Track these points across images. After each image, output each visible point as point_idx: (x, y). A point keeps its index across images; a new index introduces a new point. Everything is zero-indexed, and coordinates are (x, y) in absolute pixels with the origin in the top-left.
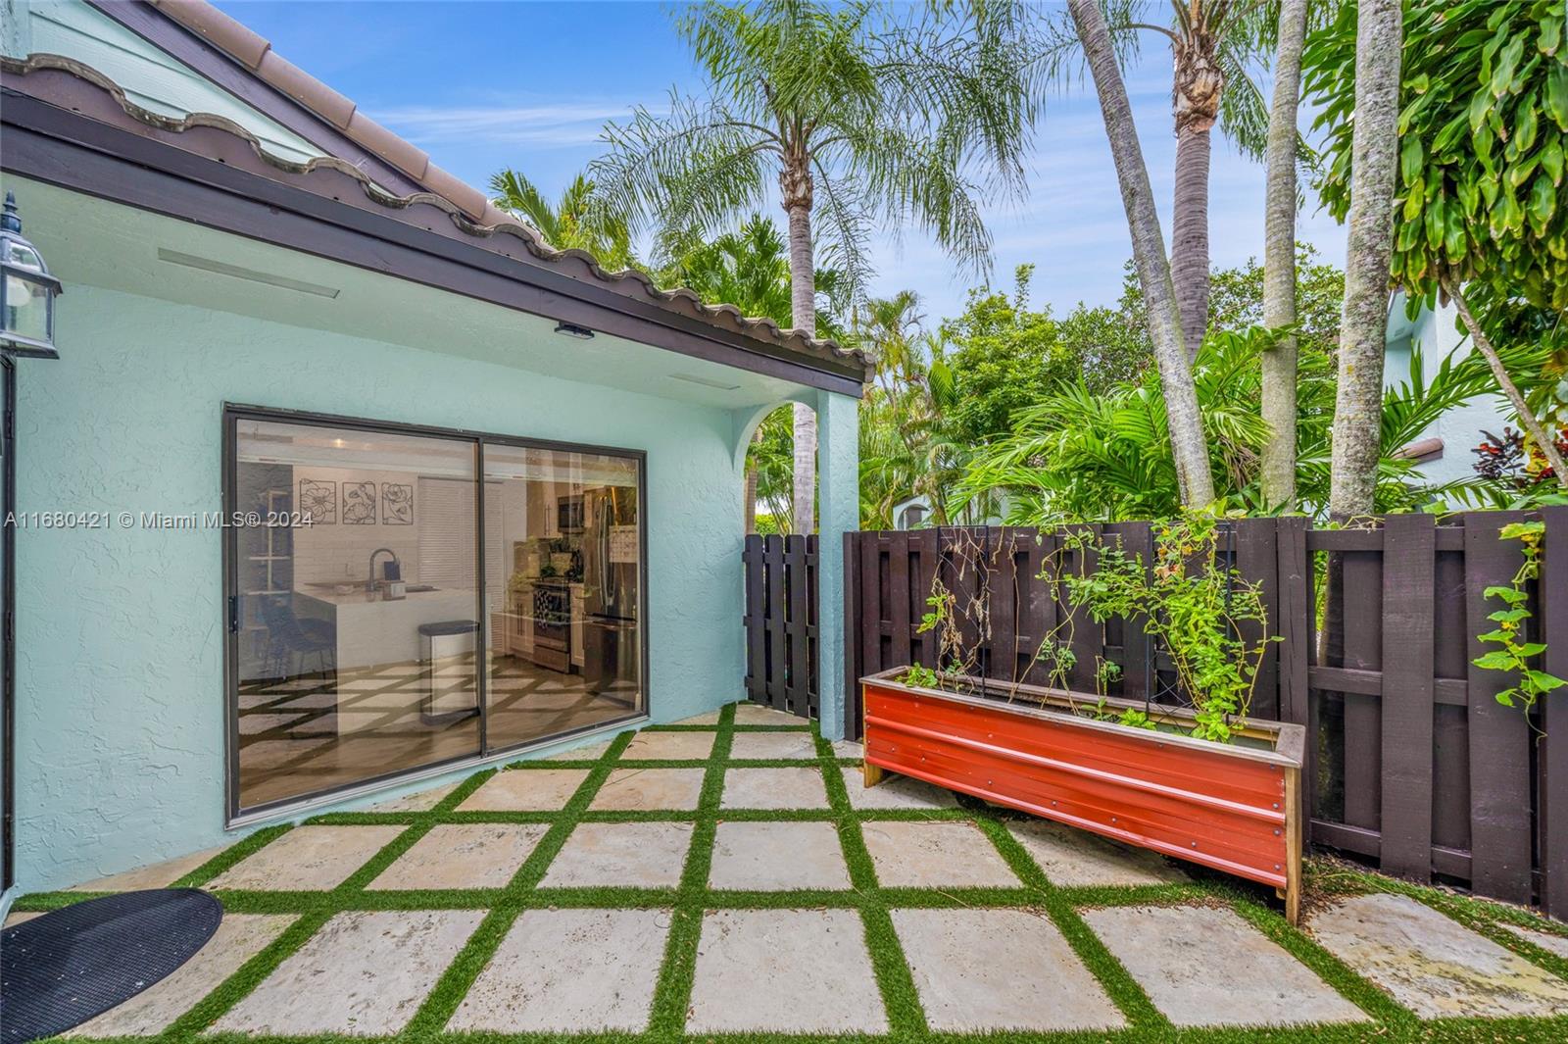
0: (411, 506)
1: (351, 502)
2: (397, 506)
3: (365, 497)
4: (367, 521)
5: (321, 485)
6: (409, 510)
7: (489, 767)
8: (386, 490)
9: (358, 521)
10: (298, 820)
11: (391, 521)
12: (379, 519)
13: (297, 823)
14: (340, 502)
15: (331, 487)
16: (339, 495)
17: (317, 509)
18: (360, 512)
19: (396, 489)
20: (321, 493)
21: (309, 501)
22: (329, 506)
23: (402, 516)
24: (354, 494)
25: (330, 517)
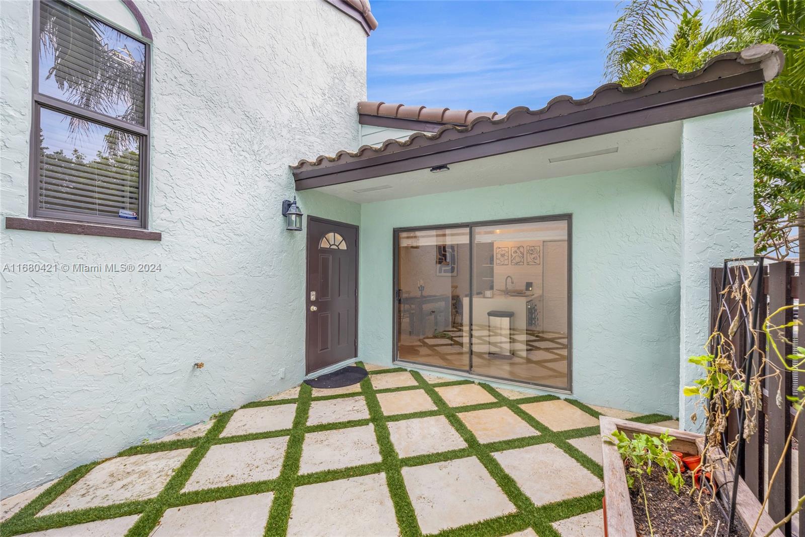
0: (539, 256)
1: (514, 255)
2: (533, 256)
3: (520, 253)
4: (520, 264)
5: (503, 249)
6: (538, 258)
7: (472, 380)
8: (528, 249)
9: (517, 264)
10: (409, 369)
11: (530, 263)
12: (525, 262)
13: (408, 370)
14: (510, 255)
15: (507, 249)
16: (510, 253)
17: (502, 259)
18: (518, 259)
19: (533, 248)
20: (503, 252)
21: (499, 256)
22: (506, 258)
23: (536, 261)
24: (516, 252)
25: (506, 262)
